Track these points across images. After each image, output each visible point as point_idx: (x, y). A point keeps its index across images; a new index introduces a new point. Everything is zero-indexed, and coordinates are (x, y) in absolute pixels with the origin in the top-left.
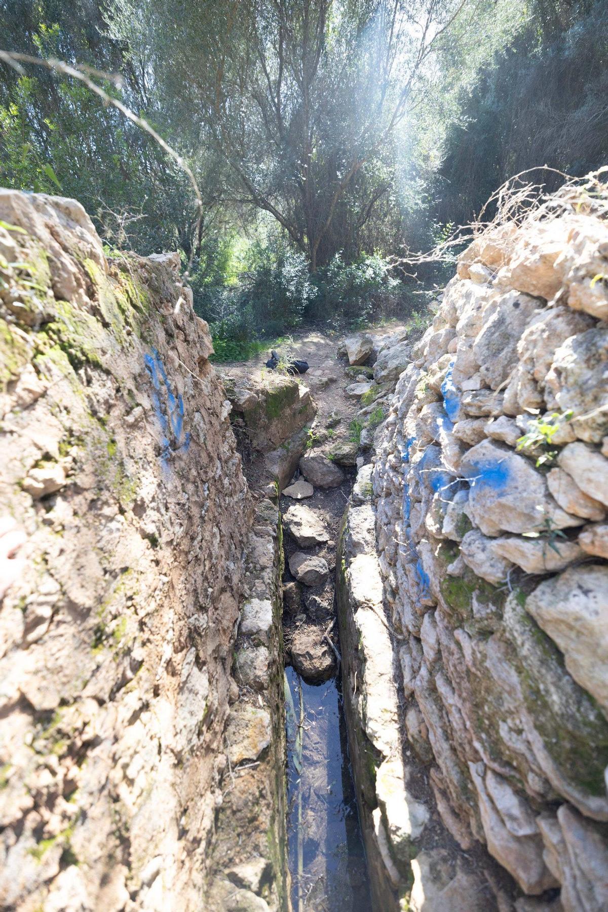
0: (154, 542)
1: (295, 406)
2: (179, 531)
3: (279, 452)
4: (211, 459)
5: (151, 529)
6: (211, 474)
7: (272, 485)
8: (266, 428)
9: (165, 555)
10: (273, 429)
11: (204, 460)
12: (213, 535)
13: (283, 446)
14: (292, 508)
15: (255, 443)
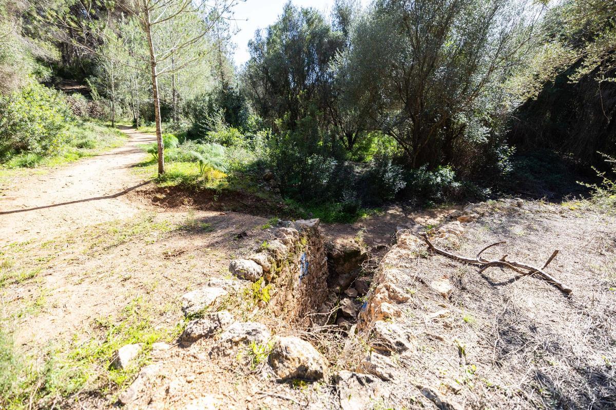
0: (294, 297)
1: (358, 258)
2: (299, 296)
3: (346, 275)
4: (313, 278)
5: (294, 294)
6: (312, 282)
7: (338, 288)
8: (343, 265)
9: (295, 300)
10: (346, 265)
11: (311, 278)
12: (308, 300)
13: (349, 273)
14: (345, 299)
15: (337, 270)
